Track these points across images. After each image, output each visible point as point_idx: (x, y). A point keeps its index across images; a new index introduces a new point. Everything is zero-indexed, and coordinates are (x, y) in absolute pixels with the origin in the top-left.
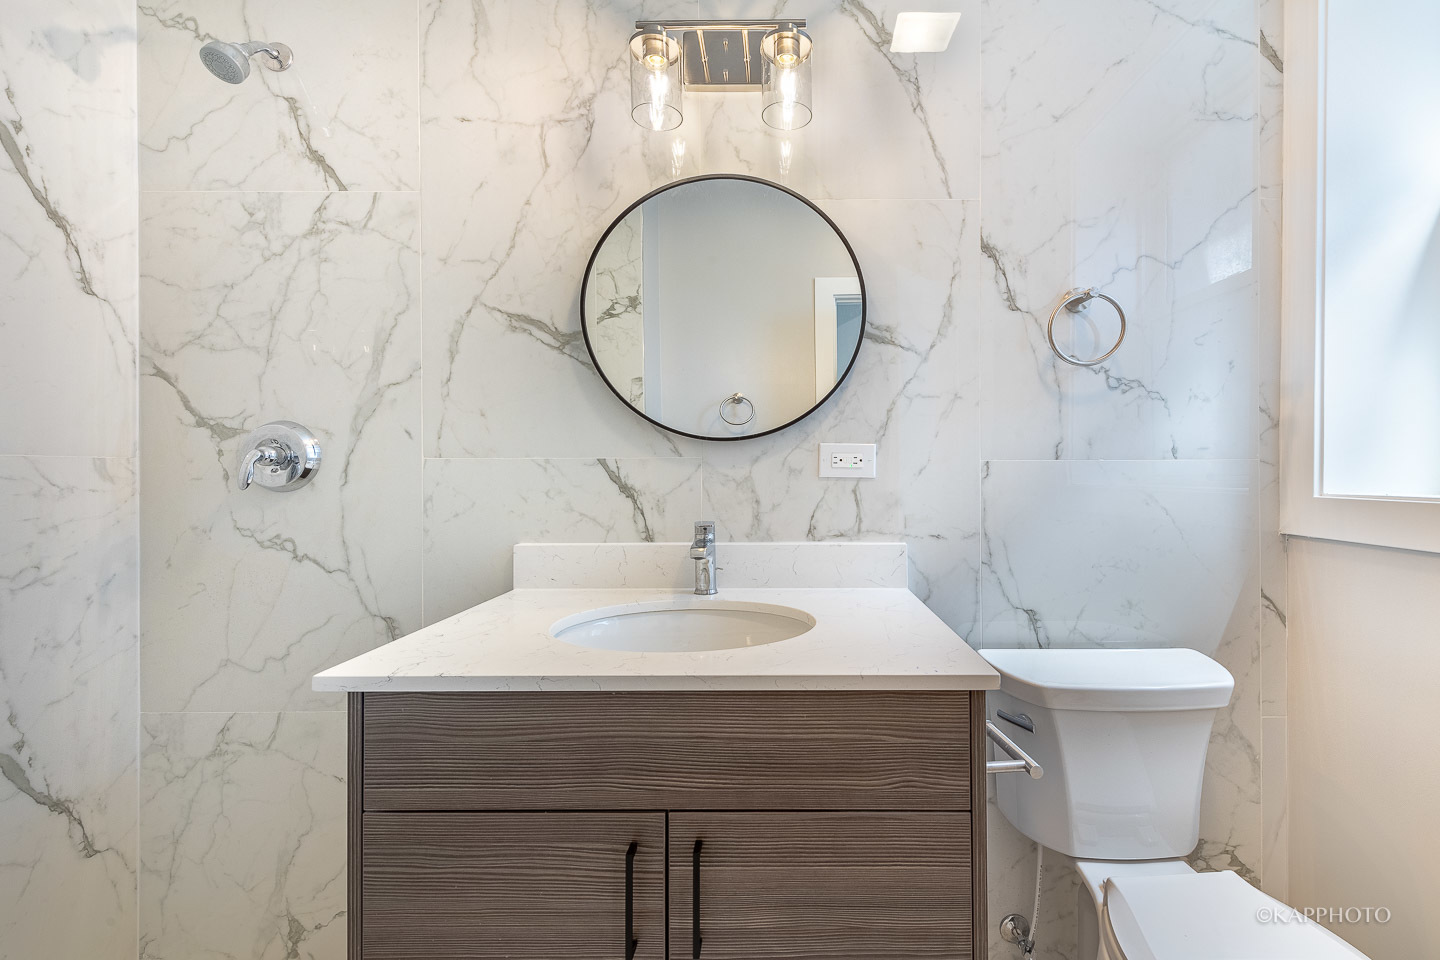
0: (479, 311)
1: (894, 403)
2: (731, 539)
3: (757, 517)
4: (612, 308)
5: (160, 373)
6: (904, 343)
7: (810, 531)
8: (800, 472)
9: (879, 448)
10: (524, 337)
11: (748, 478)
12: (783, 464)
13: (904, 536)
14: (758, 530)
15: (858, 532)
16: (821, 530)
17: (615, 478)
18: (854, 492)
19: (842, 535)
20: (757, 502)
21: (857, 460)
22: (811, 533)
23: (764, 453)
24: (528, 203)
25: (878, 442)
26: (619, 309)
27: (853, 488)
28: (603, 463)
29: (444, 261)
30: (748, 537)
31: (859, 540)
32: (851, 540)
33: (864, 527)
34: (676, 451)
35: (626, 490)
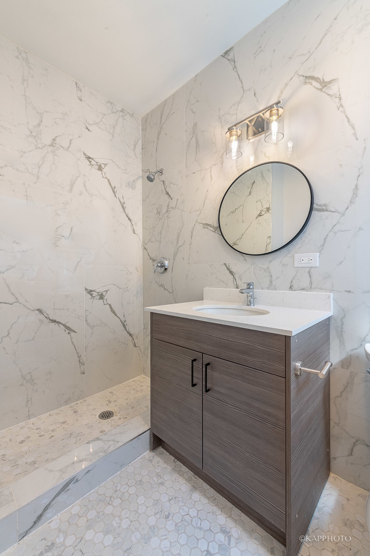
0: (197, 224)
1: (327, 235)
2: (262, 289)
3: (271, 282)
4: (261, 213)
5: (145, 249)
6: (332, 210)
7: (290, 287)
8: (287, 265)
9: (320, 255)
10: (207, 229)
11: (268, 268)
12: (281, 263)
13: (332, 291)
14: (271, 286)
15: (310, 288)
16: (295, 287)
17: (228, 269)
18: (309, 272)
19: (303, 289)
20: (271, 276)
21: (310, 260)
22: (291, 288)
23: (274, 259)
24: (207, 191)
25: (320, 252)
26: (263, 213)
27: (308, 271)
28: (225, 264)
29: (190, 213)
30: (268, 288)
31: (311, 291)
32: (307, 291)
33: (313, 286)
34: (245, 260)
35: (231, 272)
